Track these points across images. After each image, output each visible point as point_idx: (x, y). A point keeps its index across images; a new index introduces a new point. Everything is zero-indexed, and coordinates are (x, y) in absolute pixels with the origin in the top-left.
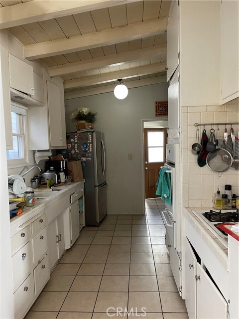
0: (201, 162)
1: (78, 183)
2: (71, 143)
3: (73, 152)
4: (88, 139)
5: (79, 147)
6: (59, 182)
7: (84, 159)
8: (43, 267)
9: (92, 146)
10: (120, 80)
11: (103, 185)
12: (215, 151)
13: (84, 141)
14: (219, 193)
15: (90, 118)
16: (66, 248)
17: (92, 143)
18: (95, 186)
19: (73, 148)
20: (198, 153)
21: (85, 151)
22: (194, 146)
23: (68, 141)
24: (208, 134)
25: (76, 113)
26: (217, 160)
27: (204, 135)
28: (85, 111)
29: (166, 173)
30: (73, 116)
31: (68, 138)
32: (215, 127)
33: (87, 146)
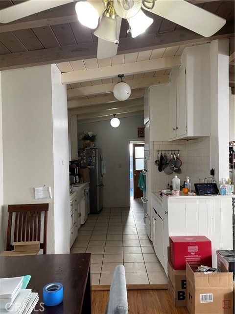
0: (160, 170)
1: (86, 183)
2: (81, 156)
3: (82, 162)
4: (92, 154)
5: (86, 159)
6: (76, 182)
7: (89, 167)
8: (76, 226)
9: (95, 158)
10: (114, 115)
11: (101, 185)
12: (167, 164)
13: (90, 155)
14: (168, 185)
15: (93, 139)
16: (82, 223)
17: (95, 156)
18: (97, 186)
19: (82, 159)
20: (158, 165)
21: (90, 162)
22: (156, 162)
23: (79, 155)
24: (163, 155)
25: (83, 135)
26: (168, 169)
27: (161, 155)
28: (90, 134)
29: (143, 175)
30: (81, 137)
31: (79, 152)
32: (167, 152)
33: (92, 158)
